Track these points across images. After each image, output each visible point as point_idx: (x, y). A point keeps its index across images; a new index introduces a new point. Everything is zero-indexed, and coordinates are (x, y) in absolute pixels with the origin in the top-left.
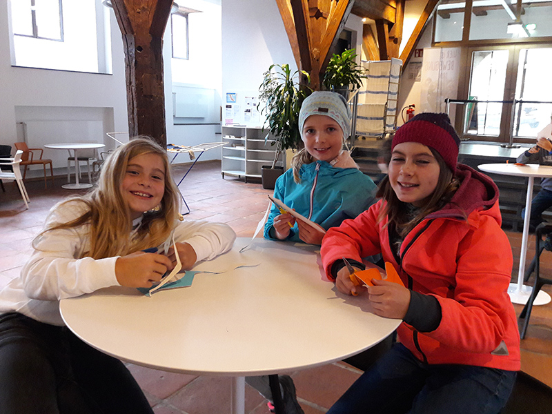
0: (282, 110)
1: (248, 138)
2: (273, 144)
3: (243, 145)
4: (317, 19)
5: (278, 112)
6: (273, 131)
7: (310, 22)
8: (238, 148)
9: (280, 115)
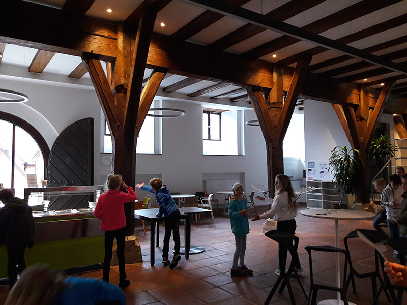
0: (344, 171)
1: (323, 188)
2: (339, 191)
3: (320, 192)
4: (361, 121)
5: (341, 172)
6: (339, 183)
7: (357, 124)
8: (317, 194)
9: (343, 174)
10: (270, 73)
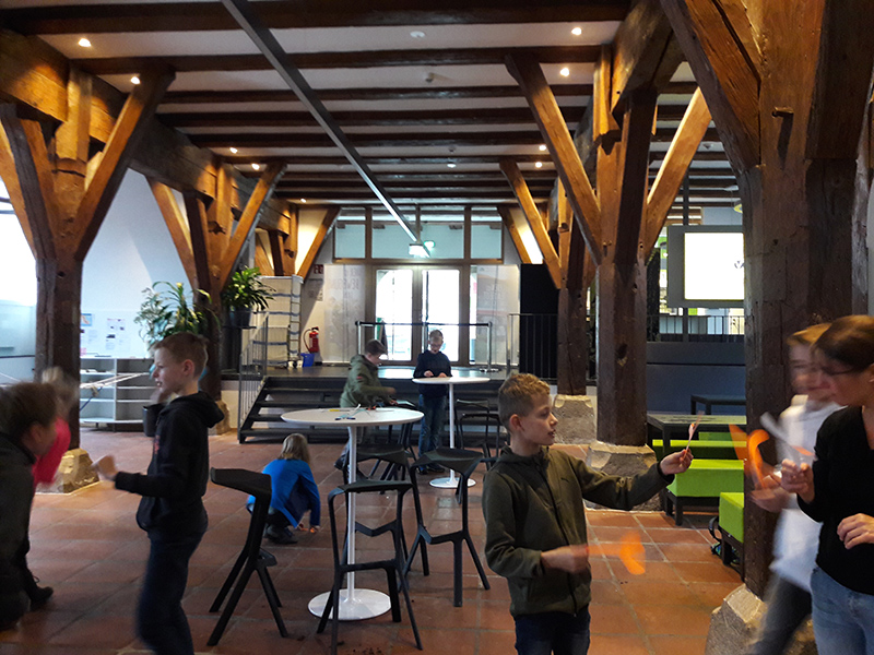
4: (216, 233)
7: (209, 237)
10: (61, 82)
